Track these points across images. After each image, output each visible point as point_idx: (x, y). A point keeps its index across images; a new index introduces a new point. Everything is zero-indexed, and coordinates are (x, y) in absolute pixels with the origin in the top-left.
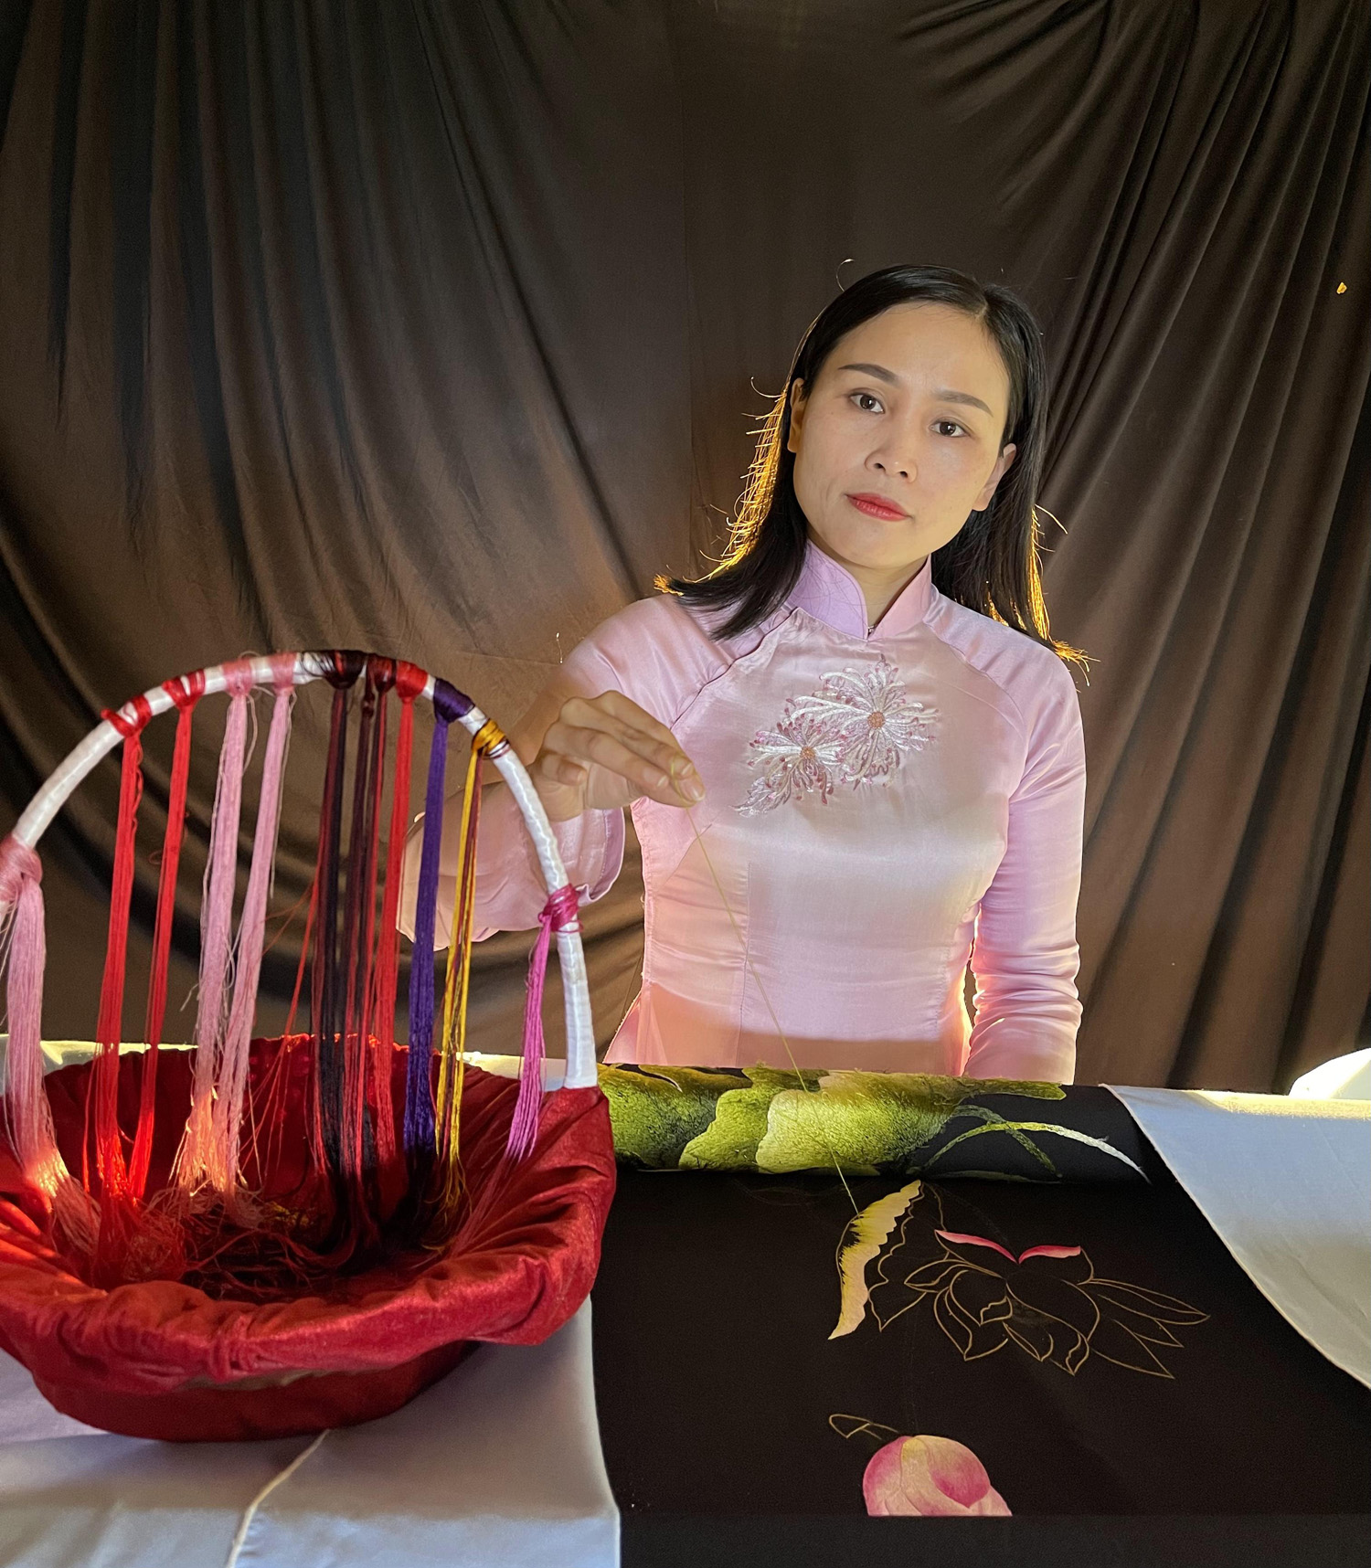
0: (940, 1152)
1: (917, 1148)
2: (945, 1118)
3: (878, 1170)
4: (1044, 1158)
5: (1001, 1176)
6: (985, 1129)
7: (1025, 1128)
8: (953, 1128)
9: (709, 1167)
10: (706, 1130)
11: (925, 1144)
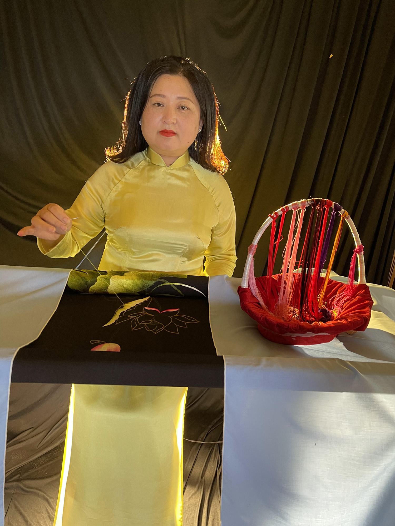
0: (153, 289)
1: (147, 289)
2: (154, 282)
3: (139, 294)
4: (179, 291)
5: (169, 295)
6: (164, 284)
7: (174, 284)
8: (157, 284)
9: (96, 292)
10: (94, 284)
11: (149, 288)
